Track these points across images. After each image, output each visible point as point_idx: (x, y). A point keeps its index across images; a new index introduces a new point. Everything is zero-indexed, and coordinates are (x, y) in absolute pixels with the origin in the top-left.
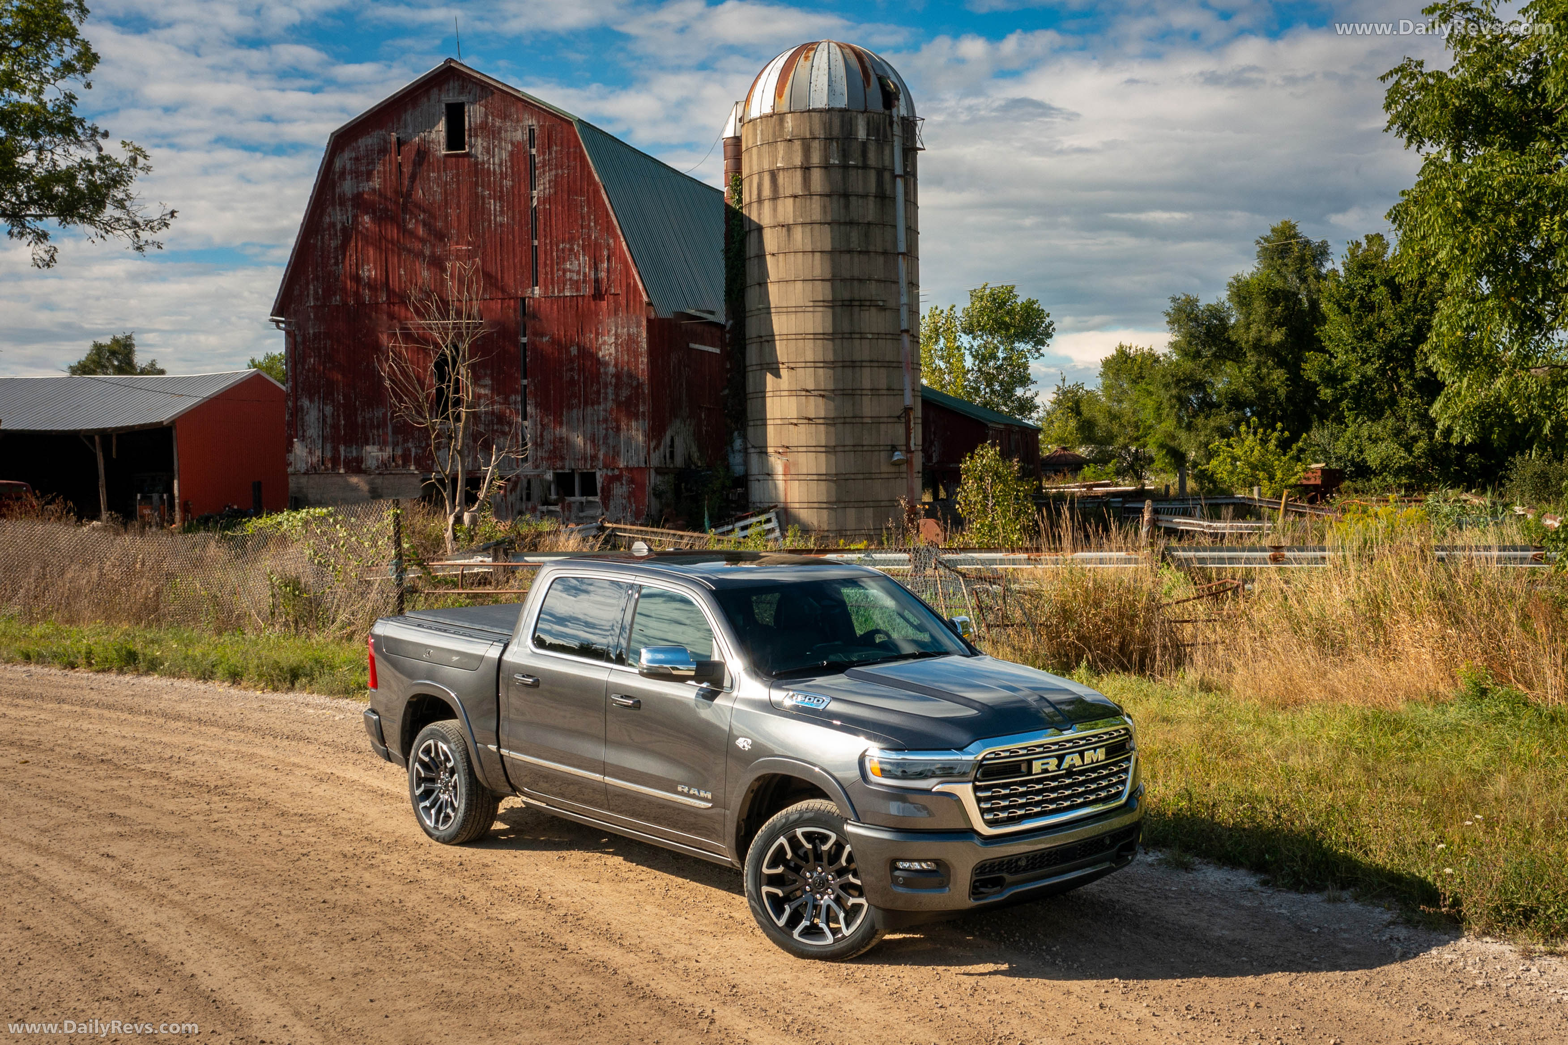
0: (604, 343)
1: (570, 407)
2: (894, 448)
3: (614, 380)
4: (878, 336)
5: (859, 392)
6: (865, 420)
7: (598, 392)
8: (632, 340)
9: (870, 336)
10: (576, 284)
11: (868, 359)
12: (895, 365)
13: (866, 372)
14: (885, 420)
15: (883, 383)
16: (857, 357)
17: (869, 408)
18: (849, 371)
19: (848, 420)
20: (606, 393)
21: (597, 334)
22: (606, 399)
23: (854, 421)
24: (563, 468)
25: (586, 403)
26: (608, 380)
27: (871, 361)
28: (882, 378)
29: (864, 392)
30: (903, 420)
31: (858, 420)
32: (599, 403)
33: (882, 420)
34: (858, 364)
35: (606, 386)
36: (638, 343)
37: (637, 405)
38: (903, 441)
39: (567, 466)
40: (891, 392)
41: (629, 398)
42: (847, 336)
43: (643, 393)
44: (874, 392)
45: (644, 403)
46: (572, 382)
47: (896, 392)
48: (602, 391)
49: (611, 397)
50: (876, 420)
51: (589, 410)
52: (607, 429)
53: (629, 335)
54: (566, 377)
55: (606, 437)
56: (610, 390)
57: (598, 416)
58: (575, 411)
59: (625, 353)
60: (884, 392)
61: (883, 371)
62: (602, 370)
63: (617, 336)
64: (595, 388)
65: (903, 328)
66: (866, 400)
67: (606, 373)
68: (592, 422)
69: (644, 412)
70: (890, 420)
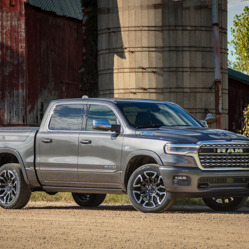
2: (206, 111)
4: (195, 28)
5: (181, 69)
6: (186, 90)
8: (14, 30)
9: (189, 28)
11: (188, 45)
12: (208, 49)
13: (187, 55)
14: (200, 90)
15: (199, 64)
16: (179, 44)
17: (188, 81)
18: (174, 54)
19: (173, 90)
23: (177, 90)
27: (190, 47)
28: (198, 60)
29: (185, 70)
30: (214, 91)
31: (180, 90)
33: (197, 90)
34: (181, 49)
36: (18, 32)
37: (18, 79)
38: (213, 106)
40: (205, 70)
41: (11, 73)
42: (172, 28)
43: (22, 69)
44: (192, 70)
45: (23, 77)
47: (208, 70)
50: (194, 90)
53: (11, 26)
59: (9, 40)
60: (200, 70)
61: (199, 55)
63: (2, 27)
65: (214, 22)
66: (186, 75)
69: (22, 84)
70: (204, 90)
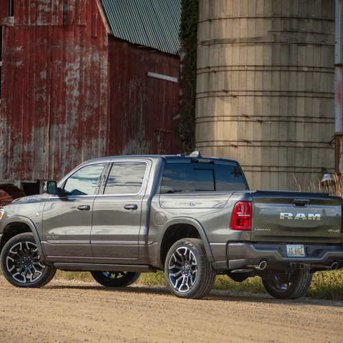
0: (71, 69)
1: (38, 126)
2: (324, 171)
3: (77, 103)
4: (313, 69)
5: (294, 119)
6: (299, 145)
7: (63, 113)
8: (95, 67)
9: (305, 69)
10: (48, 17)
11: (303, 89)
12: (328, 96)
13: (301, 101)
14: (317, 145)
15: (316, 112)
16: (293, 87)
17: (302, 133)
18: (285, 100)
19: (282, 144)
20: (70, 114)
21: (65, 60)
22: (70, 119)
23: (288, 144)
24: (29, 179)
25: (52, 123)
26: (73, 102)
27: (306, 92)
28: (316, 108)
29: (298, 120)
30: (334, 146)
31: (291, 144)
32: (64, 123)
33: (313, 145)
34: (294, 94)
35: (70, 108)
36: (99, 70)
37: (97, 125)
38: (332, 165)
39: (33, 177)
40: (324, 120)
41: (90, 119)
42: (284, 68)
43: (103, 114)
44: (307, 120)
45: (103, 123)
46: (41, 103)
47: (328, 121)
48: (67, 111)
49: (74, 117)
50: (309, 145)
51: (55, 128)
52: (69, 146)
53: (92, 62)
54: (36, 98)
55: (69, 152)
56: (74, 111)
57: (62, 133)
58: (42, 128)
59: (88, 78)
60: (318, 120)
61: (317, 102)
62: (67, 93)
63: (81, 63)
64: (60, 109)
65: (336, 63)
66: (300, 126)
67: (71, 96)
68: (57, 139)
69: (102, 131)
70: (321, 145)
